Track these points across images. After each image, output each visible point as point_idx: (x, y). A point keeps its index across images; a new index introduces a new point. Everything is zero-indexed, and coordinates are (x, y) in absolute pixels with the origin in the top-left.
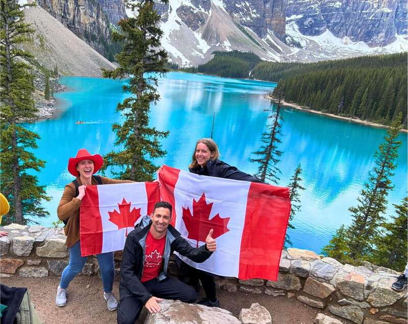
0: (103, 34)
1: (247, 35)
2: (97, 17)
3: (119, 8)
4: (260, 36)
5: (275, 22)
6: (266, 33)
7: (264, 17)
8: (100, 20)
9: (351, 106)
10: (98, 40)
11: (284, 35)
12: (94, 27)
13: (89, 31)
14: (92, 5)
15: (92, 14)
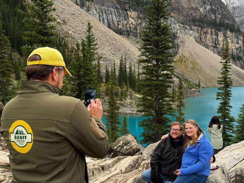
2: (243, 42)
12: (240, 50)
13: (236, 54)
14: (239, 35)
15: (239, 41)
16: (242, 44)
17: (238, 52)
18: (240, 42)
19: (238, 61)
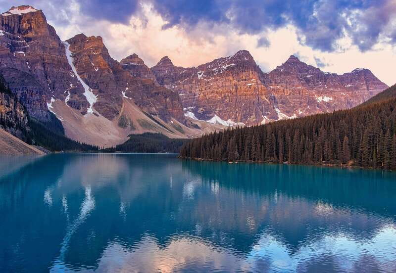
0: (20, 121)
1: (156, 121)
2: (14, 107)
3: (41, 105)
4: (166, 122)
5: (175, 111)
6: (170, 120)
7: (166, 108)
8: (18, 110)
9: (245, 152)
10: (15, 126)
11: (184, 120)
12: (11, 115)
13: (6, 118)
14: (9, 97)
15: (9, 105)
16: (13, 108)
17: (8, 117)
18: (11, 105)
19: (8, 128)
